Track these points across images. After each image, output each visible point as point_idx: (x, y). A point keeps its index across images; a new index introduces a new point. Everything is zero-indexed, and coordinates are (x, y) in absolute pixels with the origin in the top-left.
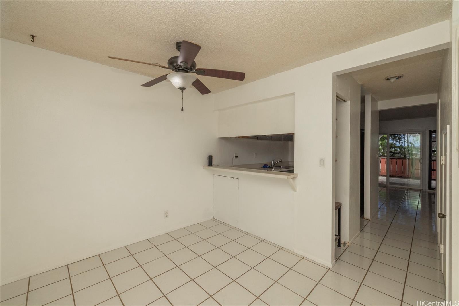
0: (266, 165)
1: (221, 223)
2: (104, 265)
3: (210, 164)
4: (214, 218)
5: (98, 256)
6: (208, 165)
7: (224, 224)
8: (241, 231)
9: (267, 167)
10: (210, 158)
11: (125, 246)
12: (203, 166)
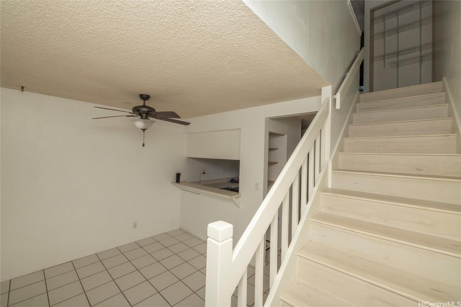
0: (233, 179)
1: (186, 232)
2: (75, 269)
3: (178, 181)
4: (180, 228)
5: (71, 262)
6: (176, 181)
7: (188, 233)
8: (200, 239)
9: (234, 181)
10: (178, 175)
11: (96, 254)
12: (172, 183)
